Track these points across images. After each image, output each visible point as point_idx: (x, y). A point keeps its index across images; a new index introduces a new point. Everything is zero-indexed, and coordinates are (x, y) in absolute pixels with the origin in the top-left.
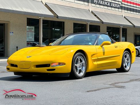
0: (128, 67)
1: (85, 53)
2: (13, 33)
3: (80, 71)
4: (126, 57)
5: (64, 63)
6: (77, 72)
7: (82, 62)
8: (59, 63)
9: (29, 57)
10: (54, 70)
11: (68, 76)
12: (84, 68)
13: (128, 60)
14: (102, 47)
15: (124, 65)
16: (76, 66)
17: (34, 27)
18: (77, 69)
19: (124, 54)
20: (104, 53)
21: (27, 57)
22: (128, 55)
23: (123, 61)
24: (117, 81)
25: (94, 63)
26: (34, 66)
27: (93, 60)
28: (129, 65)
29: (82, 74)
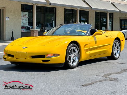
0: (118, 55)
1: (79, 43)
2: (8, 18)
3: (74, 61)
4: (116, 45)
5: (58, 54)
6: (71, 62)
7: (75, 52)
8: (53, 54)
9: (25, 48)
10: (49, 61)
11: (63, 66)
12: (77, 58)
13: (117, 48)
14: (94, 37)
15: (114, 53)
16: (70, 57)
17: (28, 12)
18: (70, 60)
19: (114, 43)
20: (96, 42)
21: (23, 48)
22: (118, 44)
23: (113, 50)
24: (109, 72)
25: (86, 52)
26: (30, 56)
27: (85, 50)
28: (118, 53)
29: (75, 64)
